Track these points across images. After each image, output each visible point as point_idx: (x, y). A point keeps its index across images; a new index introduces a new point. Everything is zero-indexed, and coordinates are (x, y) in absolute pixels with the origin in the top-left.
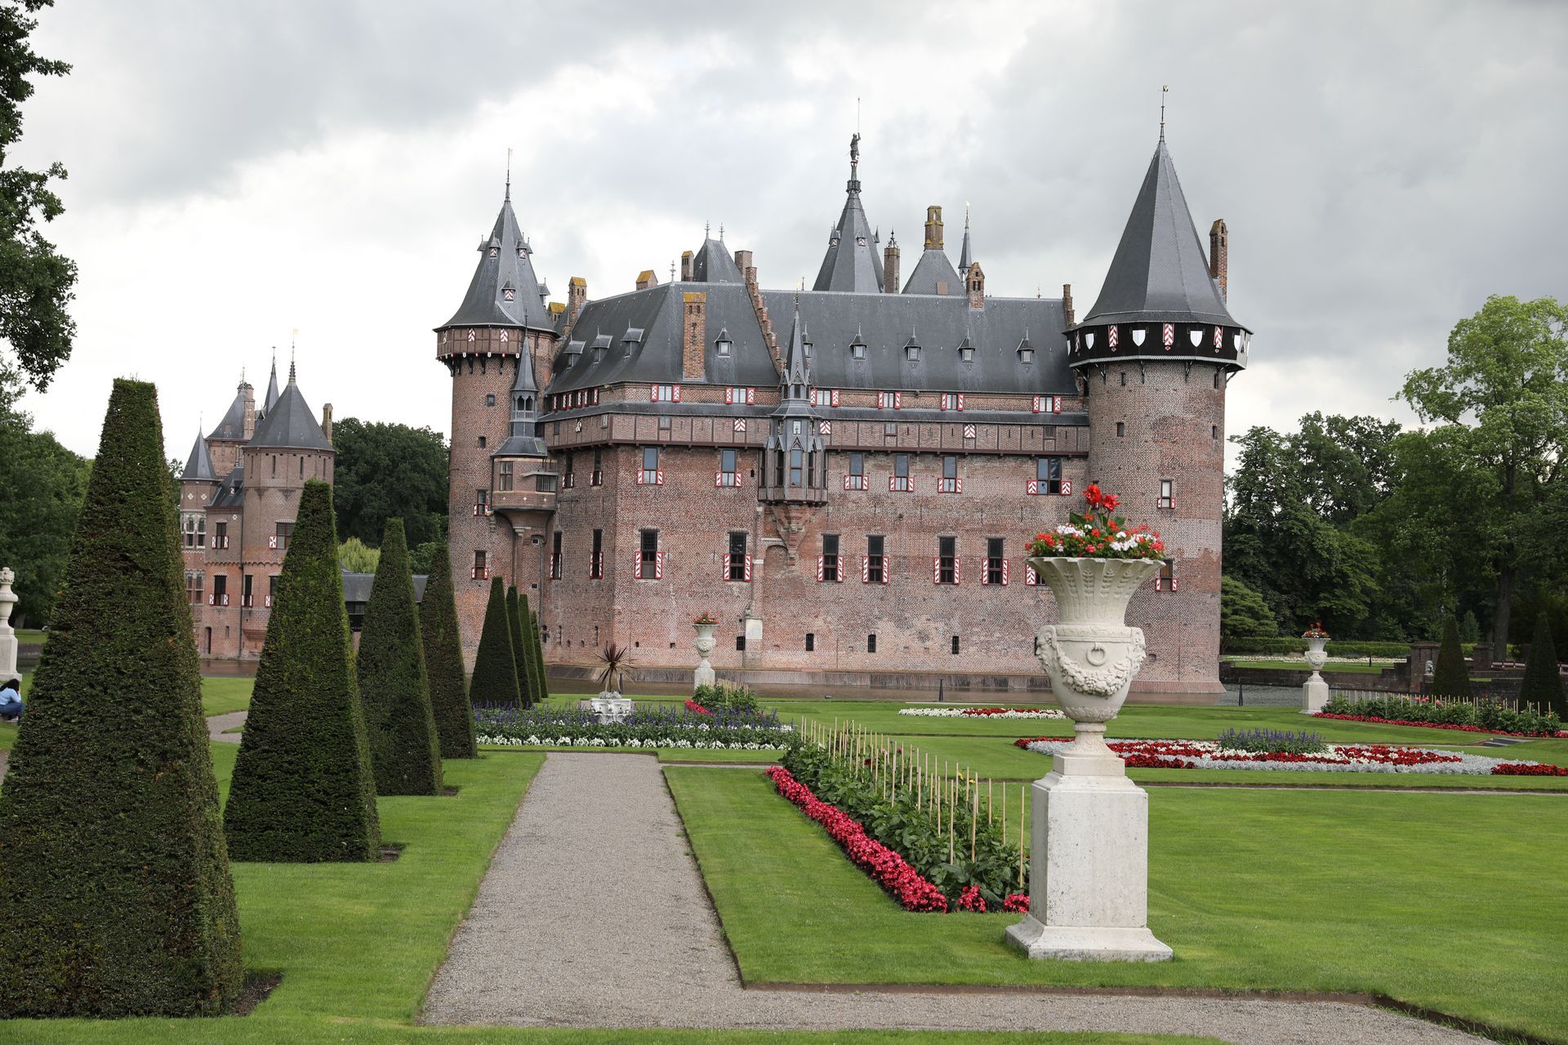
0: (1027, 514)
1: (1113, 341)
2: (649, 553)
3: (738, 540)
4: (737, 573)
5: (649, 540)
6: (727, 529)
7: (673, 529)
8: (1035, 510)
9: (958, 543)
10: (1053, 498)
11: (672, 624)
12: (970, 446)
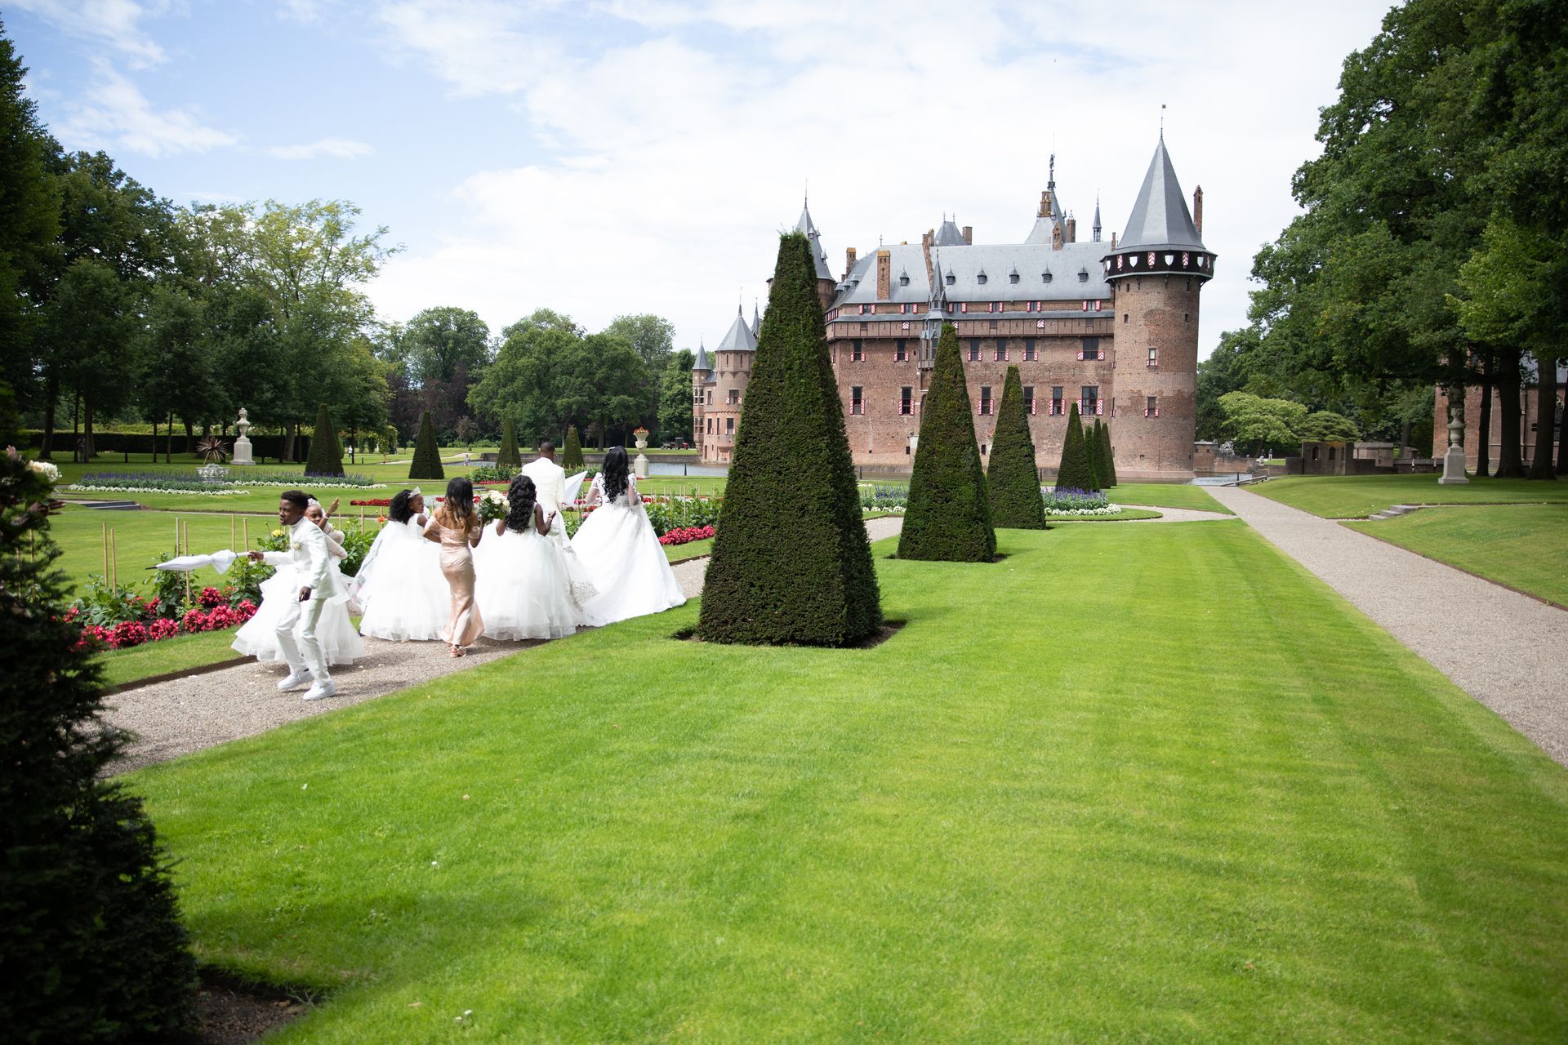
0: (1077, 372)
1: (1120, 265)
2: (857, 401)
3: (907, 393)
4: (906, 410)
5: (857, 392)
6: (900, 385)
7: (870, 386)
8: (1082, 369)
9: (1035, 390)
10: (1093, 362)
11: (870, 440)
12: (1041, 333)
